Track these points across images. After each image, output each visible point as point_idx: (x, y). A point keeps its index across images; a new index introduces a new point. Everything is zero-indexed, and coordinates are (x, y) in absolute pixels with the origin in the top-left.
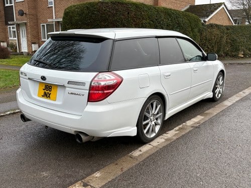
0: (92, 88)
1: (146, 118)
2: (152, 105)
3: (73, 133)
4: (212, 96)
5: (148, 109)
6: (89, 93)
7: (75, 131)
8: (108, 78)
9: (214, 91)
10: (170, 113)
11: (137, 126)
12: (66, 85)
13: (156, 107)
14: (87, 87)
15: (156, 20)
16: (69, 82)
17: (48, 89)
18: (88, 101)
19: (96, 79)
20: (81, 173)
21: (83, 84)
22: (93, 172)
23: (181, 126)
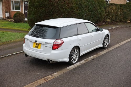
0: (53, 45)
1: (72, 55)
2: (75, 50)
3: (47, 60)
4: (102, 46)
5: (73, 52)
6: (53, 47)
7: (48, 60)
8: (59, 41)
9: (103, 44)
10: (82, 53)
11: (69, 58)
12: (45, 44)
13: (76, 51)
14: (52, 44)
15: (80, 4)
16: (46, 43)
17: (37, 45)
18: (52, 49)
19: (55, 42)
20: (50, 73)
21: (51, 43)
22: (54, 73)
23: (87, 59)
